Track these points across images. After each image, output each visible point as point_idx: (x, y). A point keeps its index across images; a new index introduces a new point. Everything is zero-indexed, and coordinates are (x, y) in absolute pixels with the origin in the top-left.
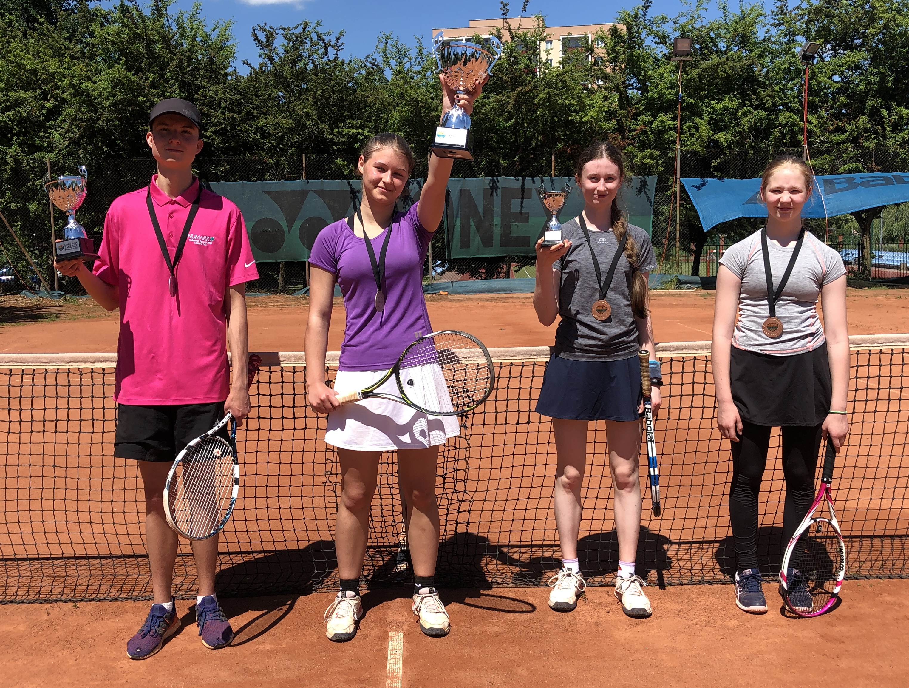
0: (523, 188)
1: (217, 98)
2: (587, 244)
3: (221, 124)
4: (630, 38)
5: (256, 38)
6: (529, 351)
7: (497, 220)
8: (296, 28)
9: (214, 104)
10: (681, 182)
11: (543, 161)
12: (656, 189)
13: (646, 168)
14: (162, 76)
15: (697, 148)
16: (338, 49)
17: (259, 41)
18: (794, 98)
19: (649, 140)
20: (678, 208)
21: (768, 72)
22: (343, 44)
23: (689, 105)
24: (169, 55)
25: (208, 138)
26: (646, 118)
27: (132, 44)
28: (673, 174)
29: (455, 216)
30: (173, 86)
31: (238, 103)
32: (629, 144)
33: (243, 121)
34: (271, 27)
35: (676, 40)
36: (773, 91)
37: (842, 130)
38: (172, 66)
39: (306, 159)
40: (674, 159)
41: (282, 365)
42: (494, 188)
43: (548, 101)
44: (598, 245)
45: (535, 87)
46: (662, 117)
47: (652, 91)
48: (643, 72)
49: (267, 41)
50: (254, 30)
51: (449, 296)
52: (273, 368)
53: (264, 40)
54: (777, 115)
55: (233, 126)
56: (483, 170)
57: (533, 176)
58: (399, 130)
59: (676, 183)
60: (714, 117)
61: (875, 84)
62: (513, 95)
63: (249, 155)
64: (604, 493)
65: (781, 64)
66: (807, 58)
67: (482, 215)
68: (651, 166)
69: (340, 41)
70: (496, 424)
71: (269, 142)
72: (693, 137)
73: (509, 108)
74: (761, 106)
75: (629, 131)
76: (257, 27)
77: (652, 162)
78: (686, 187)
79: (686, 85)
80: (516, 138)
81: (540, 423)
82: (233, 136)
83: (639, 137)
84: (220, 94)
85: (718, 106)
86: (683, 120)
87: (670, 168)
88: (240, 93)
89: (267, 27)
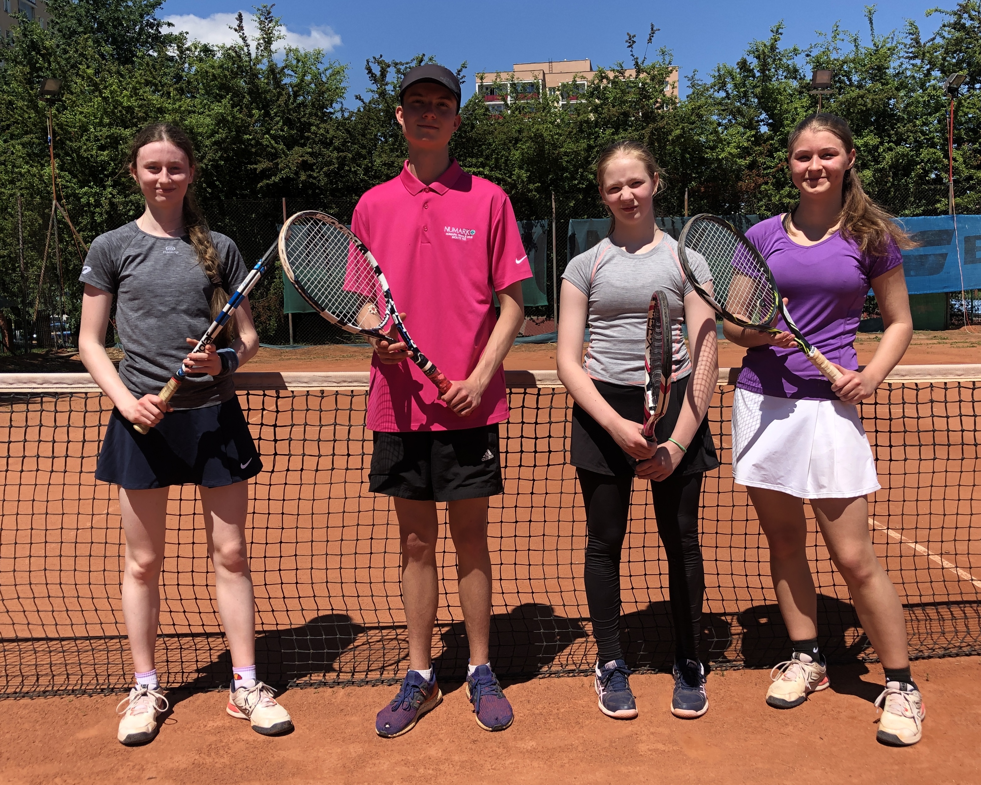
1: (328, 136)
3: (333, 164)
4: (763, 70)
5: (370, 71)
8: (409, 63)
13: (784, 207)
14: (267, 113)
17: (373, 74)
32: (766, 182)
34: (386, 60)
36: (915, 126)
43: (683, 137)
45: (668, 123)
48: (779, 105)
49: (381, 75)
50: (368, 62)
53: (378, 74)
54: (917, 151)
55: (342, 166)
57: (662, 216)
62: (647, 131)
65: (922, 97)
66: (952, 90)
76: (371, 60)
77: (791, 201)
82: (341, 177)
89: (382, 59)
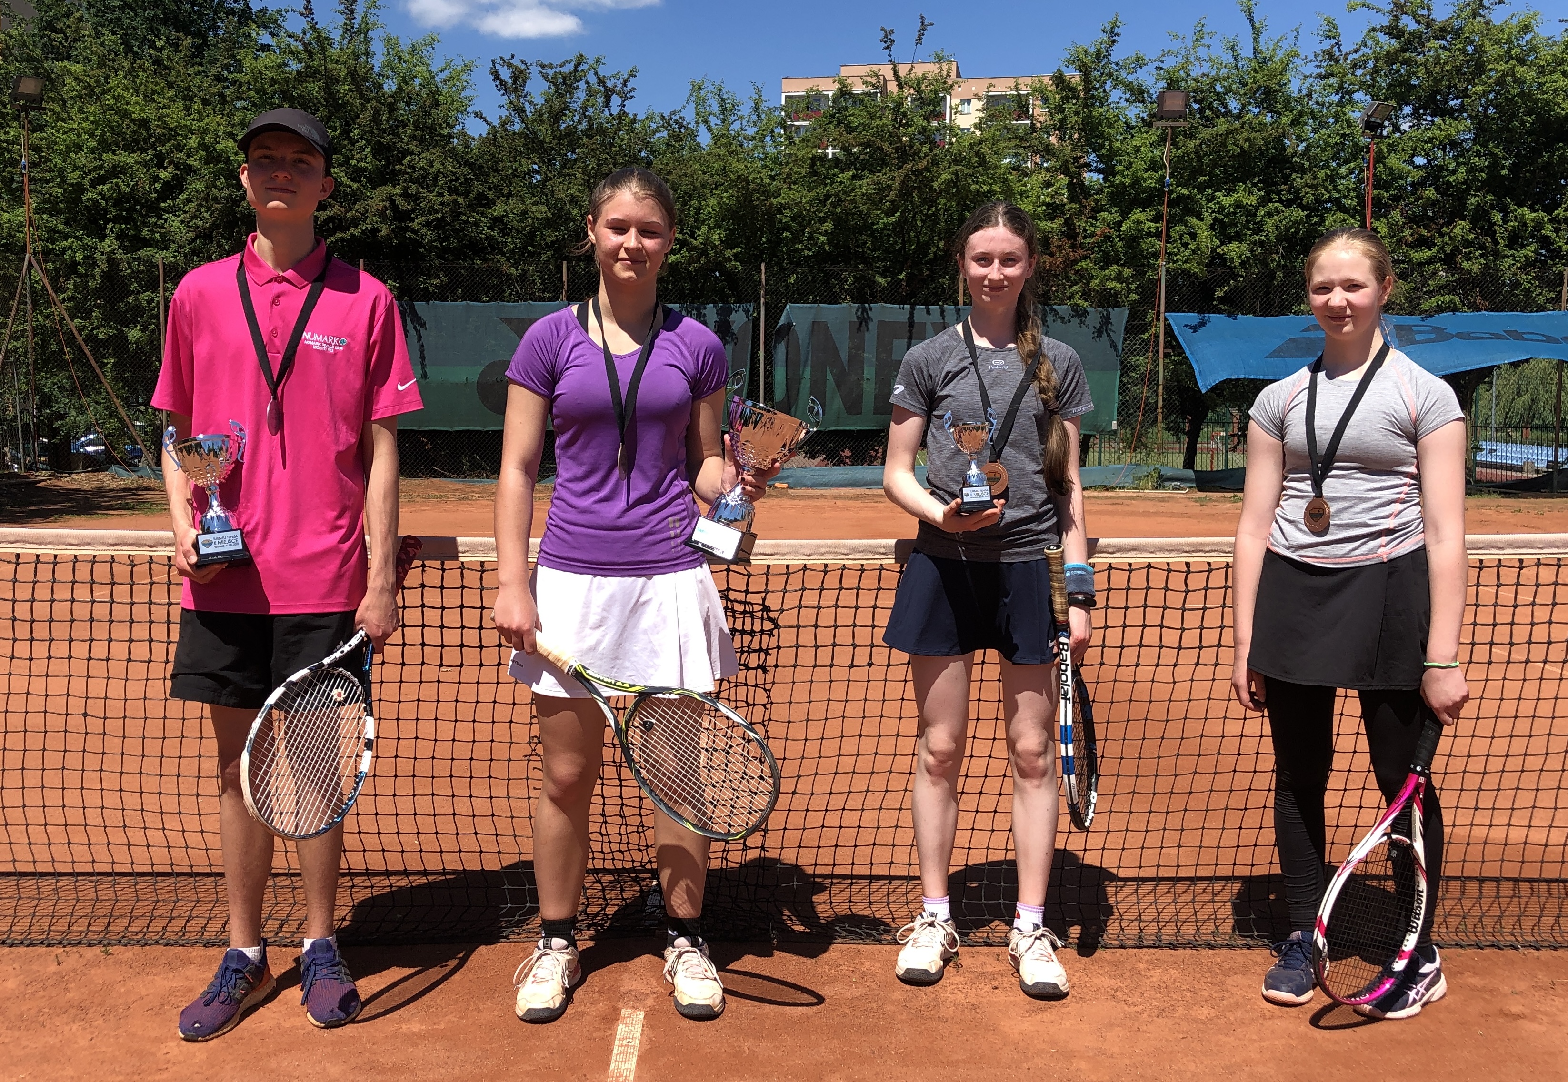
0: (911, 323)
1: (432, 170)
2: (973, 369)
3: (437, 212)
4: (1087, 90)
5: (497, 77)
6: (871, 546)
7: (869, 372)
8: (561, 66)
9: (426, 180)
10: (1166, 319)
11: (945, 281)
12: (1126, 328)
13: (1111, 295)
14: (346, 133)
15: (1193, 267)
16: (625, 98)
17: (501, 81)
18: (1349, 190)
19: (1116, 252)
20: (1161, 361)
21: (1308, 148)
22: (634, 89)
23: (1181, 197)
24: (358, 102)
25: (415, 232)
26: (1110, 216)
27: (301, 82)
28: (1155, 306)
29: (802, 364)
30: (362, 149)
31: (466, 179)
32: (1085, 258)
33: (471, 207)
34: (522, 62)
35: (1161, 95)
36: (1315, 178)
37: (1426, 243)
38: (365, 118)
39: (568, 270)
40: (1155, 283)
41: (462, 559)
42: (863, 320)
43: (956, 186)
44: (991, 370)
45: (935, 163)
46: (1137, 215)
47: (1121, 173)
48: (1107, 143)
49: (515, 82)
50: (494, 64)
51: (790, 491)
52: (448, 564)
53: (510, 81)
54: (1322, 216)
55: (456, 215)
56: (848, 292)
57: (927, 304)
58: (718, 226)
59: (1158, 320)
60: (1221, 217)
61: (1482, 171)
62: (899, 175)
63: (479, 262)
64: (993, 785)
65: (1329, 136)
66: (1371, 126)
67: (845, 364)
68: (1117, 293)
69: (630, 85)
70: (815, 666)
71: (511, 242)
72: (1187, 248)
73: (892, 196)
74: (1295, 201)
75: (1085, 238)
76: (499, 61)
77: (1118, 286)
78: (1175, 328)
79: (1178, 166)
80: (903, 243)
81: (889, 665)
82: (455, 231)
83: (1099, 247)
84: (437, 165)
85: (1228, 201)
86: (1172, 221)
87: (1148, 294)
88: (467, 163)
89: (516, 62)
